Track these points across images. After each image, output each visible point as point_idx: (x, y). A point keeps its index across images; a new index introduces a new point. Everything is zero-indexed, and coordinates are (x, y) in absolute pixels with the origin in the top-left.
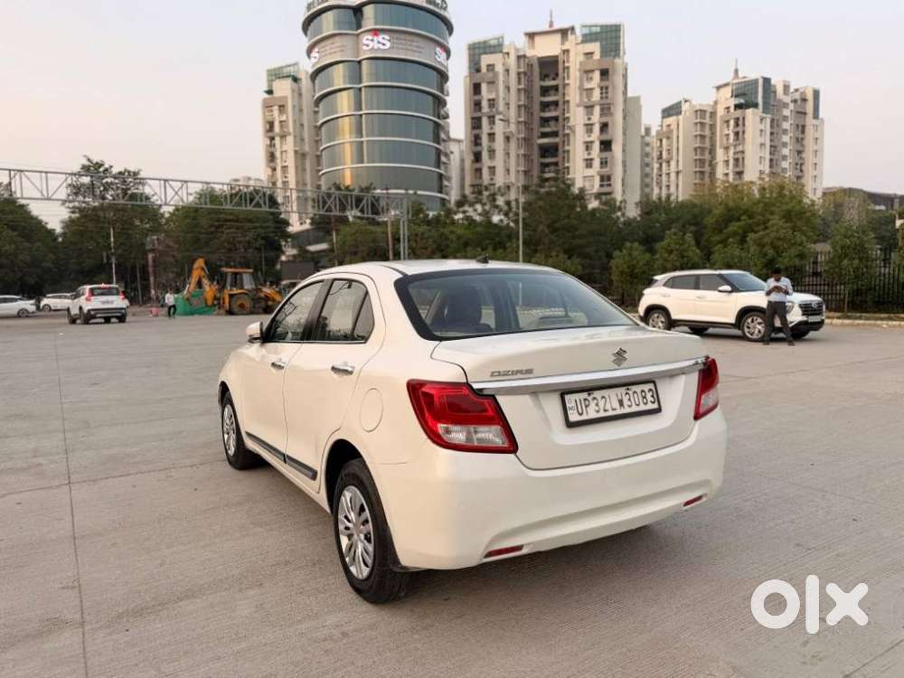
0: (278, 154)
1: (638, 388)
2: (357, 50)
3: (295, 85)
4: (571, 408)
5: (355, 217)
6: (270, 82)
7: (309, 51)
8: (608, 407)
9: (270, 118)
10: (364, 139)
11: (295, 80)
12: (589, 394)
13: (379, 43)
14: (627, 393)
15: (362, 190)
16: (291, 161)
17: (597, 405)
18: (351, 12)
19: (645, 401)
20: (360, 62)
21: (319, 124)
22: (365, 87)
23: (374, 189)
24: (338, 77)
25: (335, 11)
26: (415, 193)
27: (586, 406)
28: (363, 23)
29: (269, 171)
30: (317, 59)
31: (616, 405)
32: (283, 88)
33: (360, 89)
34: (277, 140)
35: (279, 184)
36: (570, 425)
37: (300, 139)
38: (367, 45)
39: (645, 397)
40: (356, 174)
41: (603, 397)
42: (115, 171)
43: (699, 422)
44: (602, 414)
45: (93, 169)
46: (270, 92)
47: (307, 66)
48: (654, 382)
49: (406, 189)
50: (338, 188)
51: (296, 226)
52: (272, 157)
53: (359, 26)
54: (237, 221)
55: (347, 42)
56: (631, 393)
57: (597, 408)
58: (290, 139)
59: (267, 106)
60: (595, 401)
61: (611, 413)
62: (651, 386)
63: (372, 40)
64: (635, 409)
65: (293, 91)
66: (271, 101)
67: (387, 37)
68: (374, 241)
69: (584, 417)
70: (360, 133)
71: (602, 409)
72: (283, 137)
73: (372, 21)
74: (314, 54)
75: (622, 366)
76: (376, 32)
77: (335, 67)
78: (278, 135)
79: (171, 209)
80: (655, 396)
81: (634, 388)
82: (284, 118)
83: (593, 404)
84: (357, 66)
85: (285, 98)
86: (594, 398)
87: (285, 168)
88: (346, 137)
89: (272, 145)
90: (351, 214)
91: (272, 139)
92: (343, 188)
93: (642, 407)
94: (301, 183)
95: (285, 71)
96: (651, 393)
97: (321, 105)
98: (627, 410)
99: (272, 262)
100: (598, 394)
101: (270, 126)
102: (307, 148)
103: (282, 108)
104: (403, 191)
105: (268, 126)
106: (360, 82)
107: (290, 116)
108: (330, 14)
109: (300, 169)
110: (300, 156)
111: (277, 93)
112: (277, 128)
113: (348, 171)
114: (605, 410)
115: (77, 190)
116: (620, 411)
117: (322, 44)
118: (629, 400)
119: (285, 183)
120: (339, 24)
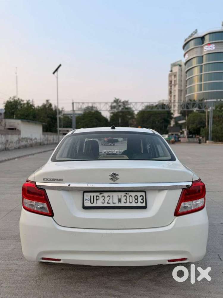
0: (173, 91)
1: (133, 194)
2: (202, 52)
3: (180, 68)
4: (87, 200)
5: (197, 111)
6: (172, 68)
7: (185, 55)
8: (111, 201)
9: (171, 80)
10: (203, 83)
11: (180, 66)
12: (101, 194)
13: (210, 48)
14: (125, 196)
15: (199, 101)
16: (177, 93)
17: (104, 200)
18: (200, 39)
19: (136, 201)
20: (202, 56)
21: (187, 79)
22: (205, 64)
23: (205, 100)
24: (194, 63)
25: (194, 40)
26: (221, 100)
27: (97, 200)
28: (205, 42)
29: (169, 97)
30: (187, 57)
31: (116, 201)
32: (176, 69)
33: (202, 66)
34: (173, 87)
35: (172, 101)
36: (85, 208)
37: (180, 86)
38: (206, 50)
39: (137, 199)
40: (199, 95)
41: (109, 196)
42: (122, 101)
43: (177, 218)
44: (106, 205)
45: (116, 101)
46: (171, 71)
47: (184, 60)
48: (145, 192)
49: (217, 99)
50: (191, 101)
51: (176, 114)
52: (170, 92)
53: (203, 43)
54: (155, 114)
55: (199, 49)
56: (128, 196)
57: (103, 201)
58: (177, 86)
59: (170, 76)
60: (103, 198)
61: (112, 205)
62: (143, 194)
63: (208, 47)
64: (128, 204)
65: (179, 69)
66: (172, 74)
67: (214, 45)
68: (201, 119)
69: (94, 205)
70: (201, 81)
71: (106, 202)
72: (175, 85)
73: (208, 40)
74: (187, 56)
75: (116, 182)
76: (209, 44)
77: (193, 59)
78: (173, 85)
79: (138, 111)
80: (144, 199)
81: (130, 194)
82: (175, 79)
83: (101, 199)
84: (201, 57)
85: (176, 73)
86: (103, 196)
87: (175, 96)
88: (196, 83)
89: (171, 88)
90: (195, 110)
91: (171, 86)
92: (192, 100)
93: (134, 204)
94: (180, 100)
95: (177, 63)
96: (142, 197)
97: (188, 73)
98: (122, 204)
99: (166, 127)
100: (106, 194)
101: (171, 82)
102: (183, 88)
103: (175, 76)
104: (215, 100)
105: (170, 82)
106: (202, 62)
107: (178, 78)
108: (192, 41)
109: (180, 95)
110: (180, 91)
111: (174, 71)
112: (173, 83)
113: (196, 94)
114: (108, 203)
115: (112, 107)
116: (118, 204)
117: (189, 52)
118: (126, 199)
119: (174, 101)
120: (195, 44)
